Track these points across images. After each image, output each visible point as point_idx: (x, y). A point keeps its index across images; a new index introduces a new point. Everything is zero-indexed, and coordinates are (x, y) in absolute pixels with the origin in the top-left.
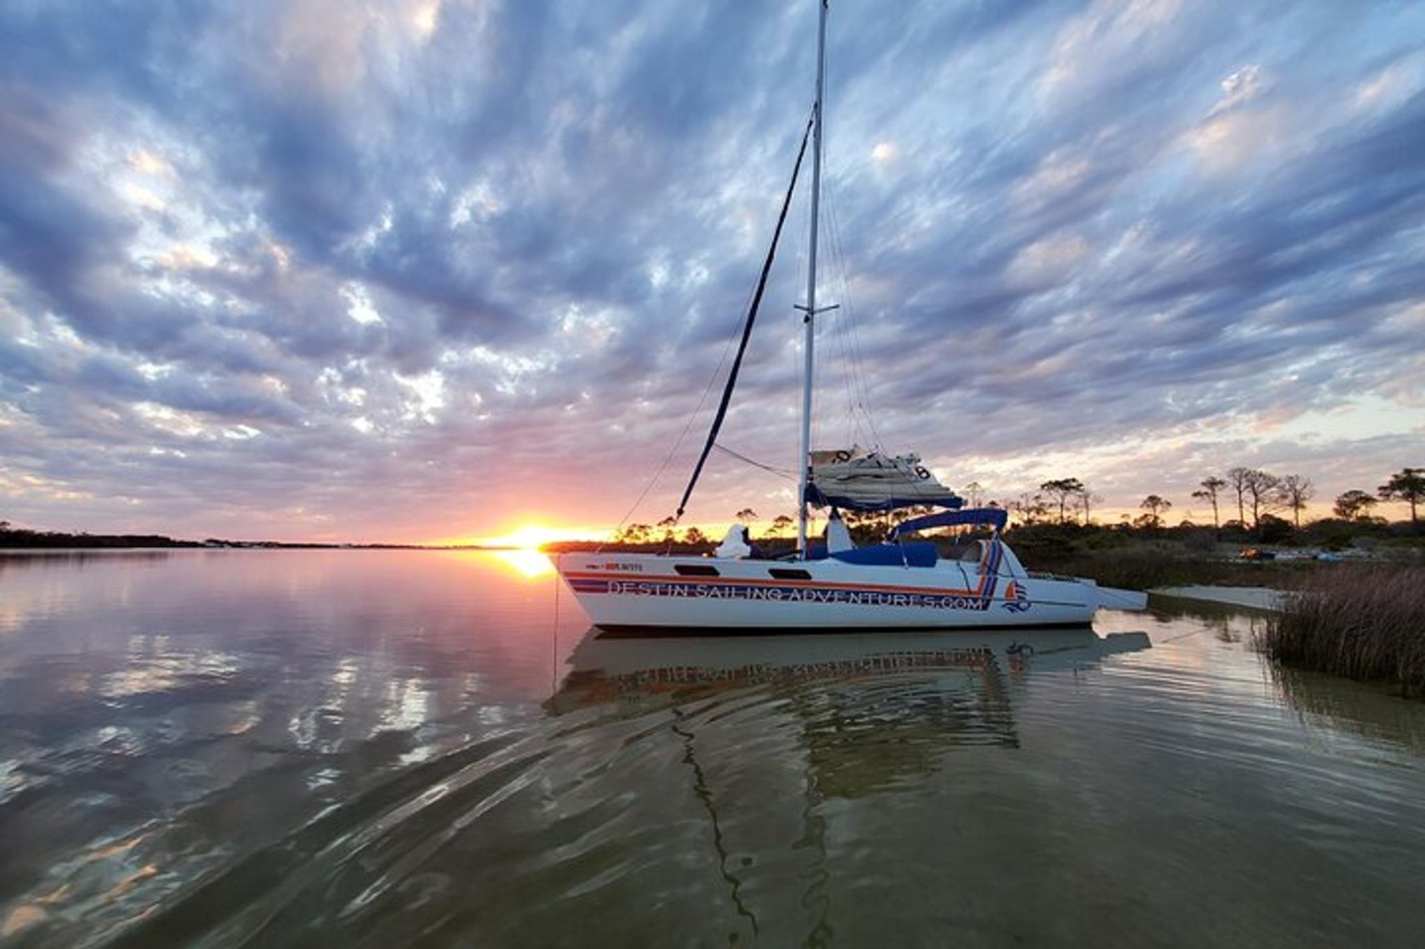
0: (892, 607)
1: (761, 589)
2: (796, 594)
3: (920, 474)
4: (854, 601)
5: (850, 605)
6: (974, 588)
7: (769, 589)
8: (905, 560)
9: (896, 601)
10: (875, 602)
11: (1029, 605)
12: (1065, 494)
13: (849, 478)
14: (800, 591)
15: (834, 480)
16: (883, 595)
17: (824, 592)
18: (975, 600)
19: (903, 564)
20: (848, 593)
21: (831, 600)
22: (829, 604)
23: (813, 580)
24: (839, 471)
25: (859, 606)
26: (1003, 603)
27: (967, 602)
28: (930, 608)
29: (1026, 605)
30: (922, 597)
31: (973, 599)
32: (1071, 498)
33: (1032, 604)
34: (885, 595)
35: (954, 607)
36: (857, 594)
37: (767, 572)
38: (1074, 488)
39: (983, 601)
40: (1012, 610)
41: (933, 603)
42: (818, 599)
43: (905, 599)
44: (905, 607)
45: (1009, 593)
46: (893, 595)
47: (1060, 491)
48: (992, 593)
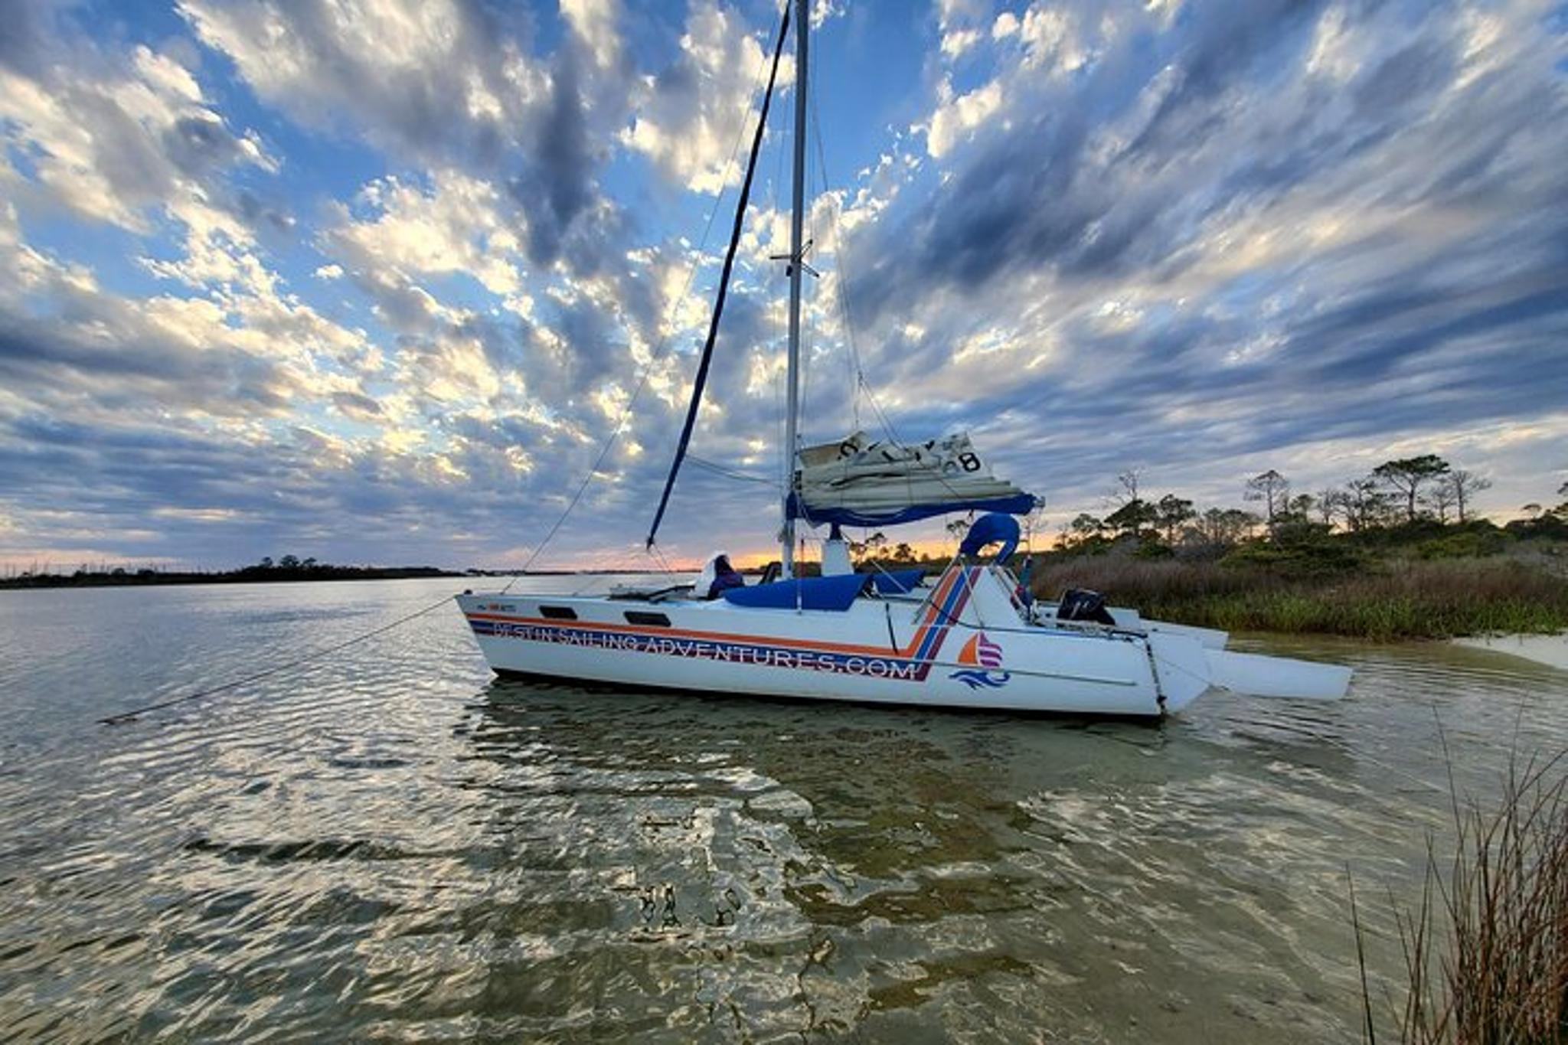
0: (771, 668)
1: (616, 636)
2: (652, 644)
3: (965, 463)
4: (721, 657)
5: (716, 662)
6: (903, 644)
7: (624, 636)
8: (799, 601)
9: (777, 659)
10: (748, 660)
11: (1007, 677)
12: (1417, 479)
13: (846, 481)
14: (657, 641)
15: (828, 486)
16: (759, 651)
17: (685, 643)
18: (903, 665)
19: (795, 607)
20: (714, 646)
21: (692, 654)
22: (689, 658)
23: (673, 627)
24: (832, 473)
25: (728, 665)
26: (956, 670)
27: (889, 666)
28: (827, 672)
29: (1001, 676)
30: (815, 656)
31: (898, 662)
32: (1428, 486)
33: (1012, 676)
34: (762, 651)
35: (866, 673)
36: (724, 647)
37: (622, 615)
38: (1432, 469)
39: (917, 664)
40: (972, 684)
41: (833, 666)
42: (677, 652)
43: (790, 657)
44: (790, 668)
45: (967, 655)
46: (772, 651)
47: (1409, 476)
48: (932, 656)
